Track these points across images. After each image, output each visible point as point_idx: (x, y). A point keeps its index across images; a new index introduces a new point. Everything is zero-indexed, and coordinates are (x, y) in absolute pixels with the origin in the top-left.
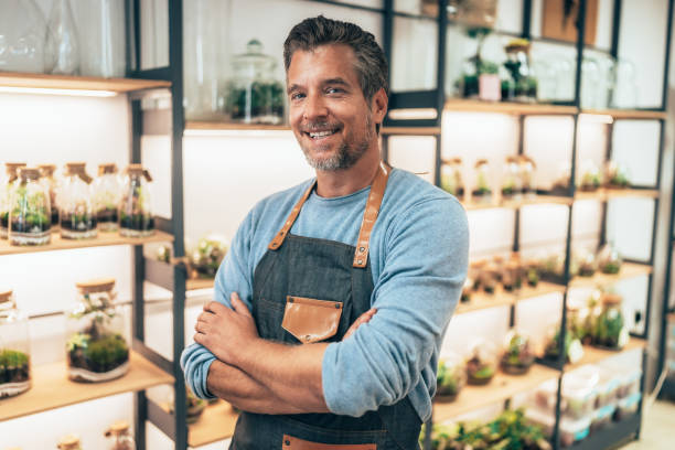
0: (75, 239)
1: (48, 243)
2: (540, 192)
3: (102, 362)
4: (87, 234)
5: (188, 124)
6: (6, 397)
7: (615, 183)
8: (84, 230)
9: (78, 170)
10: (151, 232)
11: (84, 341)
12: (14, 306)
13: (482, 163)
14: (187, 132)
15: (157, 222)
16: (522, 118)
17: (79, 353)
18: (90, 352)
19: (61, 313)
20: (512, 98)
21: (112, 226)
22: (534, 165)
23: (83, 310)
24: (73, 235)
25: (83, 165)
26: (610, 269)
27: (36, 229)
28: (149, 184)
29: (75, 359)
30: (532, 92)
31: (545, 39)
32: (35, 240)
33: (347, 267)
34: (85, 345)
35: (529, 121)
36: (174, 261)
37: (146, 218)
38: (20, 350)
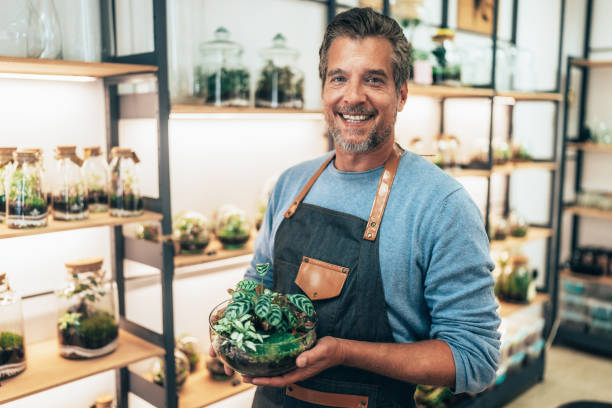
0: (69, 220)
1: (45, 225)
2: (464, 167)
3: (95, 338)
4: (80, 215)
5: (174, 108)
6: (5, 378)
7: (519, 158)
8: (77, 212)
9: (68, 152)
10: (141, 211)
11: (75, 319)
12: (9, 288)
13: (416, 140)
14: (173, 116)
15: (145, 202)
16: (442, 101)
17: (72, 331)
18: (84, 329)
19: (52, 292)
20: (440, 82)
21: (100, 207)
22: (458, 143)
23: (73, 288)
24: (67, 216)
25: (74, 148)
26: (518, 233)
27: (35, 211)
28: (138, 165)
29: (67, 337)
30: (457, 77)
31: (459, 29)
32: (34, 223)
33: (358, 238)
34: (77, 323)
35: (449, 103)
36: (161, 238)
37: (136, 198)
38: (15, 331)
